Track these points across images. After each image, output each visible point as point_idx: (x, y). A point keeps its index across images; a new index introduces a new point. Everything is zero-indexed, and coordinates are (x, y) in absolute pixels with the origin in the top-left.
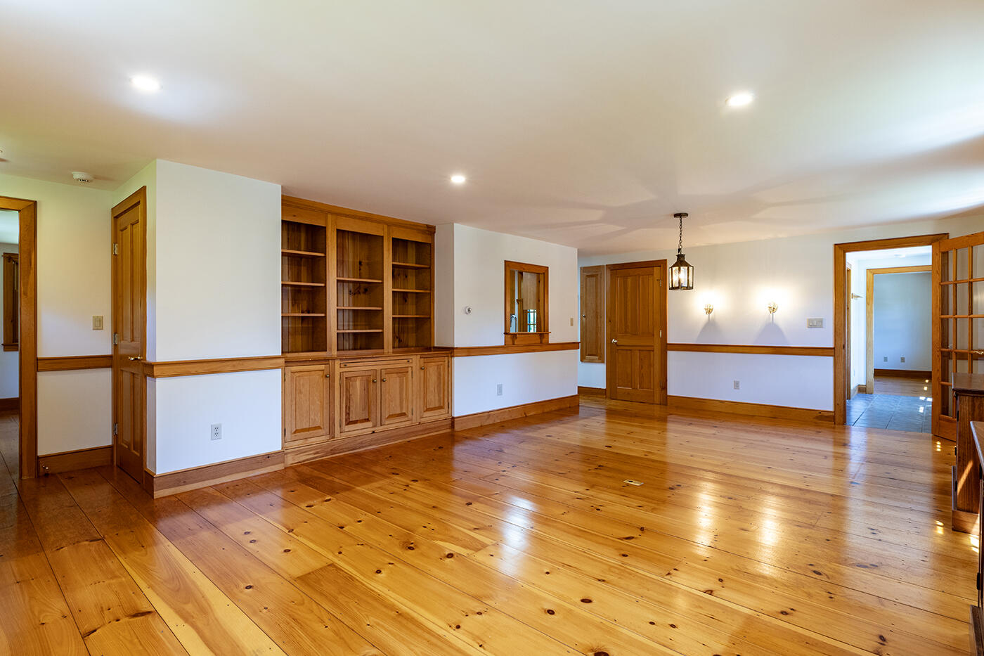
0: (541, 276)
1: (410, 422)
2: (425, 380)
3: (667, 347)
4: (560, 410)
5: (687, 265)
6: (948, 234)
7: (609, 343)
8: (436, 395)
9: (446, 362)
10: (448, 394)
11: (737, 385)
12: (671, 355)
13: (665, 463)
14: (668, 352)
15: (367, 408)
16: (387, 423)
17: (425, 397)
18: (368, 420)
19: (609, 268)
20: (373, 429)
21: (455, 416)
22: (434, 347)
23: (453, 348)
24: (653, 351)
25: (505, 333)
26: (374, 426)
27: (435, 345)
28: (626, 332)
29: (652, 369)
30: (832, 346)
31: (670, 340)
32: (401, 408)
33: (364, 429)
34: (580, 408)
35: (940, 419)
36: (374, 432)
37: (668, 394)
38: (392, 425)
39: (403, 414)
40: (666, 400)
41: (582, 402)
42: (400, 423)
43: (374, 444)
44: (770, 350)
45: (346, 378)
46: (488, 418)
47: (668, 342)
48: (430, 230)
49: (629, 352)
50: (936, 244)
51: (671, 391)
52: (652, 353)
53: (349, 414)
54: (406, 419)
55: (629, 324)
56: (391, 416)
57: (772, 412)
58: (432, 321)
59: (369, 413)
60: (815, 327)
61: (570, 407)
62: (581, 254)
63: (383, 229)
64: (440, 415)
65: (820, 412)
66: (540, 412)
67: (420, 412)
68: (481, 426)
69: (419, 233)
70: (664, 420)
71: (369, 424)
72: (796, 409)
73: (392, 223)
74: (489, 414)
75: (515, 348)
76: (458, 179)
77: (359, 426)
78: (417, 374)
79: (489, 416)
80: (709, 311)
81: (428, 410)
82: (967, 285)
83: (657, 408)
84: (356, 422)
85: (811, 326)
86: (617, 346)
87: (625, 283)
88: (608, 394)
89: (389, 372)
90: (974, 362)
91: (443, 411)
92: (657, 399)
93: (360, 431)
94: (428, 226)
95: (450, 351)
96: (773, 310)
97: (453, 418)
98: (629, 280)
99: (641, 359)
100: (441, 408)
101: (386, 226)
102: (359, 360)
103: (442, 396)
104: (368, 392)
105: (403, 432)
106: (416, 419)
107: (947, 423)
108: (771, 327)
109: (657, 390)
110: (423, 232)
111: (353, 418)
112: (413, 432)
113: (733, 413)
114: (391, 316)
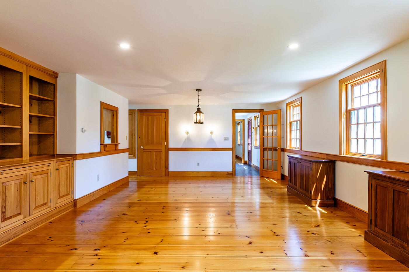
0: (115, 113)
1: (49, 209)
2: (59, 177)
3: (168, 149)
4: (123, 185)
5: (201, 112)
6: (263, 109)
7: (139, 148)
8: (65, 187)
9: (71, 164)
10: (72, 185)
11: (198, 164)
12: (170, 153)
13: (167, 203)
14: (169, 151)
15: (19, 205)
16: (34, 213)
17: (59, 189)
18: (20, 214)
19: (139, 111)
20: (24, 220)
21: (77, 198)
22: (57, 155)
23: (76, 155)
24: (162, 151)
25: (101, 144)
26: (25, 217)
27: (57, 153)
28: (148, 143)
29: (161, 160)
30: (232, 147)
31: (170, 146)
32: (44, 200)
33: (18, 221)
34: (130, 182)
35: (263, 171)
36: (25, 222)
37: (169, 171)
38: (37, 214)
39: (45, 204)
40: (168, 174)
41: (130, 180)
42: (44, 211)
43: (26, 231)
44: (211, 149)
45: (2, 183)
46: (93, 196)
47: (169, 147)
48: (55, 75)
49: (150, 152)
50: (261, 113)
51: (170, 170)
52: (161, 152)
53: (5, 212)
54: (47, 207)
55: (150, 138)
56: (36, 207)
57: (211, 174)
58: (55, 137)
59: (21, 208)
60: (226, 140)
61: (126, 183)
62: (130, 103)
63: (23, 68)
64: (67, 200)
65: (228, 172)
66: (115, 188)
67: (56, 200)
68: (90, 202)
69: (48, 75)
70: (167, 183)
71: (21, 217)
72: (220, 172)
73: (29, 65)
74: (93, 194)
75: (105, 153)
76: (125, 46)
77: (13, 220)
78: (55, 173)
79: (93, 195)
80: (187, 133)
81: (60, 197)
82: (267, 126)
83: (163, 178)
84: (10, 218)
85: (225, 140)
86: (144, 149)
87: (148, 120)
88: (138, 174)
89: (36, 174)
90: (264, 151)
91: (69, 197)
92: (164, 174)
93: (14, 224)
94: (54, 72)
95: (74, 157)
96: (212, 133)
97: (75, 200)
98: (150, 118)
99: (156, 156)
100: (68, 194)
101: (25, 66)
102: (14, 168)
103: (68, 186)
104: (20, 192)
105: (45, 217)
106: (53, 205)
107: (265, 172)
108: (211, 140)
109: (164, 170)
110: (50, 75)
111: (8, 215)
112: (51, 215)
113: (197, 176)
114: (29, 133)
